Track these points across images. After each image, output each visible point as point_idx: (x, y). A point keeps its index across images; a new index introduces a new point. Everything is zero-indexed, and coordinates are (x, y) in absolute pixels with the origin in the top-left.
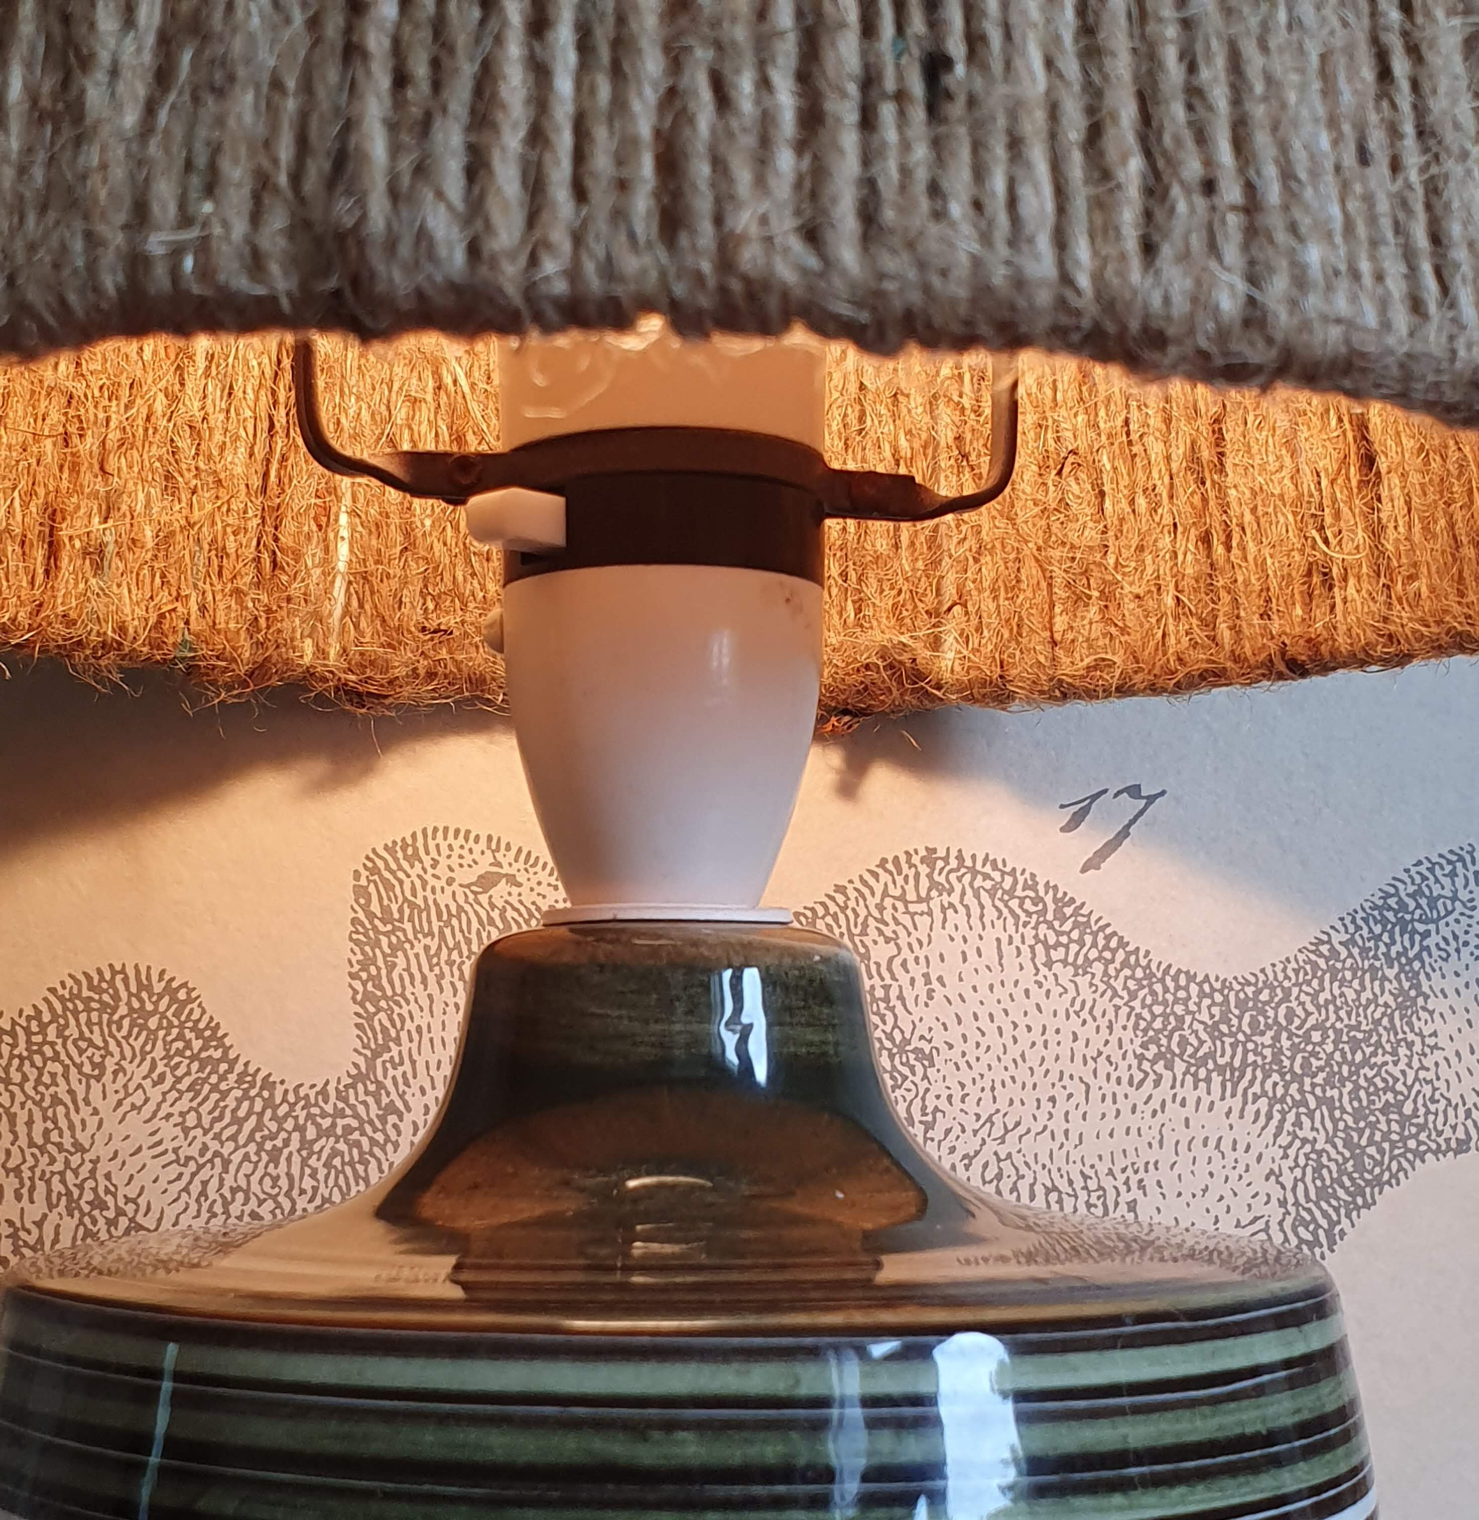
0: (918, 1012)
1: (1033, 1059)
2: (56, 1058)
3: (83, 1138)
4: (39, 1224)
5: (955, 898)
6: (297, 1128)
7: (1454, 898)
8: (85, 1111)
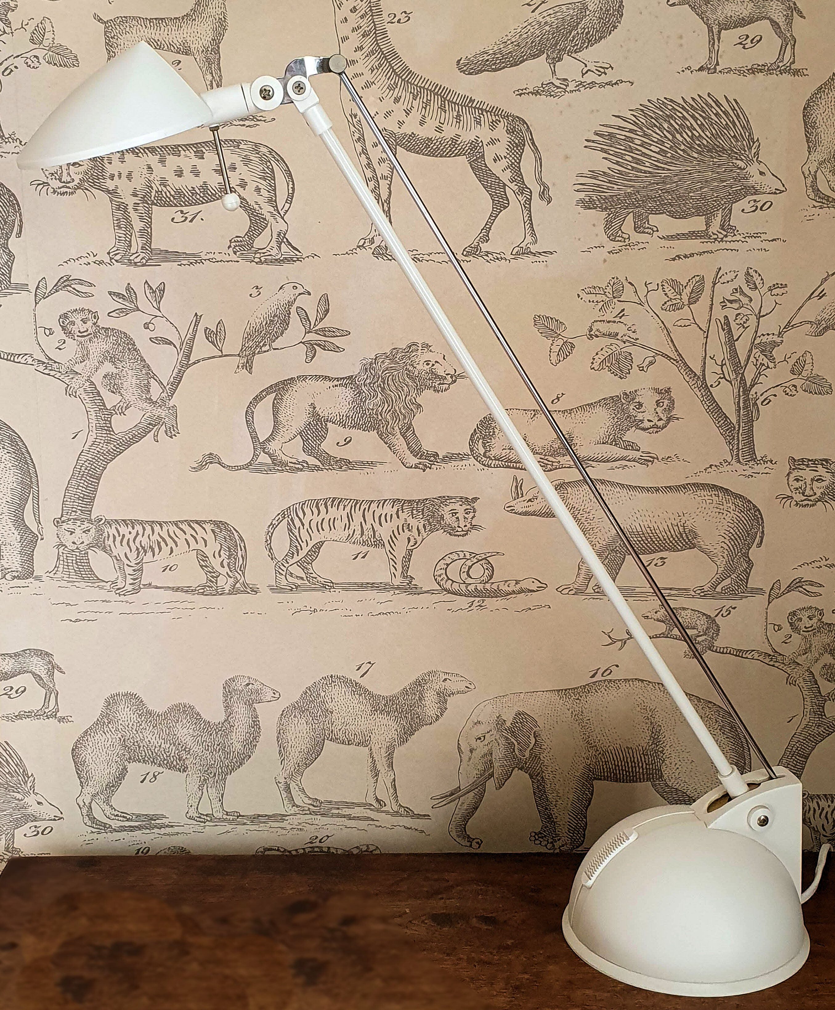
0: (330, 704)
1: (351, 711)
2: (170, 719)
3: (176, 733)
4: (169, 748)
5: (336, 683)
6: (215, 730)
7: (429, 679)
8: (176, 728)
